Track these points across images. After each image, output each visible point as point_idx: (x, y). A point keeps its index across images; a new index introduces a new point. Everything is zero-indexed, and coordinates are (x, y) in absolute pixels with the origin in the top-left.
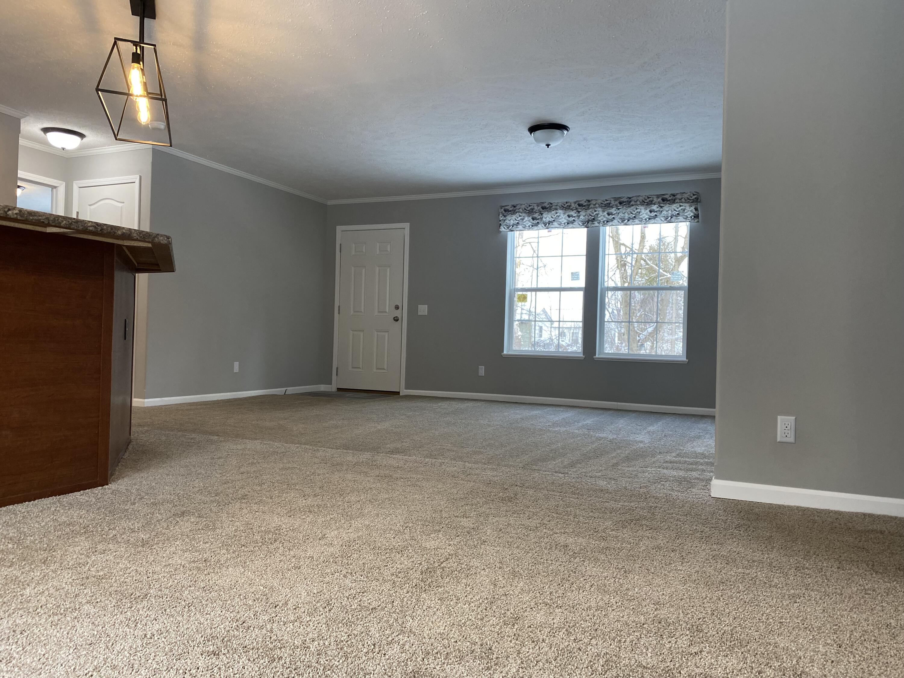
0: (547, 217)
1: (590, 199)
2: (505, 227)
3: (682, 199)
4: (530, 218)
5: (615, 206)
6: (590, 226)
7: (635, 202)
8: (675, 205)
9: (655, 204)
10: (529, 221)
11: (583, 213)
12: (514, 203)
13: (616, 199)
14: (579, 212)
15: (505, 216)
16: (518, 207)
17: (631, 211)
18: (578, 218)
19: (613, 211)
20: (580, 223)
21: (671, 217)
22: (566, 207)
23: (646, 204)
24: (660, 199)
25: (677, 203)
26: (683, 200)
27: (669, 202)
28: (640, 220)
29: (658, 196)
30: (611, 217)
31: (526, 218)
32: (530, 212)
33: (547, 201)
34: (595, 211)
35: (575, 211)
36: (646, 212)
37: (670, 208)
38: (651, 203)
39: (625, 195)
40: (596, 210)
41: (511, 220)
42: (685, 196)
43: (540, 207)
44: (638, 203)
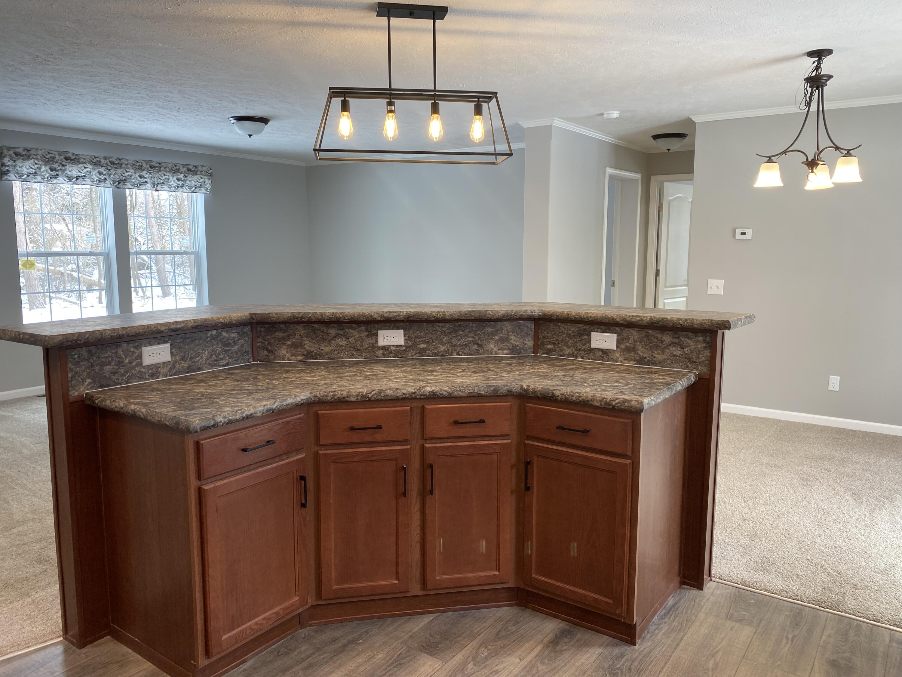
0: (73, 170)
1: (120, 157)
2: (16, 175)
3: (202, 171)
4: (47, 168)
5: (146, 169)
6: (121, 187)
7: (165, 168)
8: (197, 177)
9: (181, 173)
10: (46, 171)
11: (113, 172)
12: (29, 146)
13: (147, 162)
14: (109, 170)
15: (14, 161)
16: (32, 152)
17: (159, 176)
18: (109, 177)
19: (144, 173)
20: (111, 182)
21: (196, 188)
22: (97, 164)
23: (173, 171)
24: (185, 169)
25: (199, 174)
26: (203, 173)
27: (192, 173)
28: (170, 187)
29: (184, 166)
30: (143, 180)
31: (43, 168)
32: (49, 160)
33: (72, 150)
34: (127, 172)
35: (104, 168)
36: (173, 180)
37: (193, 178)
38: (178, 171)
39: (155, 159)
40: (128, 170)
41: (26, 167)
42: (205, 169)
43: (62, 157)
44: (168, 169)
